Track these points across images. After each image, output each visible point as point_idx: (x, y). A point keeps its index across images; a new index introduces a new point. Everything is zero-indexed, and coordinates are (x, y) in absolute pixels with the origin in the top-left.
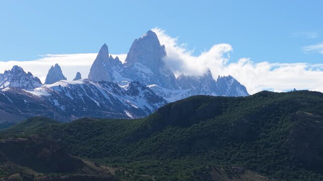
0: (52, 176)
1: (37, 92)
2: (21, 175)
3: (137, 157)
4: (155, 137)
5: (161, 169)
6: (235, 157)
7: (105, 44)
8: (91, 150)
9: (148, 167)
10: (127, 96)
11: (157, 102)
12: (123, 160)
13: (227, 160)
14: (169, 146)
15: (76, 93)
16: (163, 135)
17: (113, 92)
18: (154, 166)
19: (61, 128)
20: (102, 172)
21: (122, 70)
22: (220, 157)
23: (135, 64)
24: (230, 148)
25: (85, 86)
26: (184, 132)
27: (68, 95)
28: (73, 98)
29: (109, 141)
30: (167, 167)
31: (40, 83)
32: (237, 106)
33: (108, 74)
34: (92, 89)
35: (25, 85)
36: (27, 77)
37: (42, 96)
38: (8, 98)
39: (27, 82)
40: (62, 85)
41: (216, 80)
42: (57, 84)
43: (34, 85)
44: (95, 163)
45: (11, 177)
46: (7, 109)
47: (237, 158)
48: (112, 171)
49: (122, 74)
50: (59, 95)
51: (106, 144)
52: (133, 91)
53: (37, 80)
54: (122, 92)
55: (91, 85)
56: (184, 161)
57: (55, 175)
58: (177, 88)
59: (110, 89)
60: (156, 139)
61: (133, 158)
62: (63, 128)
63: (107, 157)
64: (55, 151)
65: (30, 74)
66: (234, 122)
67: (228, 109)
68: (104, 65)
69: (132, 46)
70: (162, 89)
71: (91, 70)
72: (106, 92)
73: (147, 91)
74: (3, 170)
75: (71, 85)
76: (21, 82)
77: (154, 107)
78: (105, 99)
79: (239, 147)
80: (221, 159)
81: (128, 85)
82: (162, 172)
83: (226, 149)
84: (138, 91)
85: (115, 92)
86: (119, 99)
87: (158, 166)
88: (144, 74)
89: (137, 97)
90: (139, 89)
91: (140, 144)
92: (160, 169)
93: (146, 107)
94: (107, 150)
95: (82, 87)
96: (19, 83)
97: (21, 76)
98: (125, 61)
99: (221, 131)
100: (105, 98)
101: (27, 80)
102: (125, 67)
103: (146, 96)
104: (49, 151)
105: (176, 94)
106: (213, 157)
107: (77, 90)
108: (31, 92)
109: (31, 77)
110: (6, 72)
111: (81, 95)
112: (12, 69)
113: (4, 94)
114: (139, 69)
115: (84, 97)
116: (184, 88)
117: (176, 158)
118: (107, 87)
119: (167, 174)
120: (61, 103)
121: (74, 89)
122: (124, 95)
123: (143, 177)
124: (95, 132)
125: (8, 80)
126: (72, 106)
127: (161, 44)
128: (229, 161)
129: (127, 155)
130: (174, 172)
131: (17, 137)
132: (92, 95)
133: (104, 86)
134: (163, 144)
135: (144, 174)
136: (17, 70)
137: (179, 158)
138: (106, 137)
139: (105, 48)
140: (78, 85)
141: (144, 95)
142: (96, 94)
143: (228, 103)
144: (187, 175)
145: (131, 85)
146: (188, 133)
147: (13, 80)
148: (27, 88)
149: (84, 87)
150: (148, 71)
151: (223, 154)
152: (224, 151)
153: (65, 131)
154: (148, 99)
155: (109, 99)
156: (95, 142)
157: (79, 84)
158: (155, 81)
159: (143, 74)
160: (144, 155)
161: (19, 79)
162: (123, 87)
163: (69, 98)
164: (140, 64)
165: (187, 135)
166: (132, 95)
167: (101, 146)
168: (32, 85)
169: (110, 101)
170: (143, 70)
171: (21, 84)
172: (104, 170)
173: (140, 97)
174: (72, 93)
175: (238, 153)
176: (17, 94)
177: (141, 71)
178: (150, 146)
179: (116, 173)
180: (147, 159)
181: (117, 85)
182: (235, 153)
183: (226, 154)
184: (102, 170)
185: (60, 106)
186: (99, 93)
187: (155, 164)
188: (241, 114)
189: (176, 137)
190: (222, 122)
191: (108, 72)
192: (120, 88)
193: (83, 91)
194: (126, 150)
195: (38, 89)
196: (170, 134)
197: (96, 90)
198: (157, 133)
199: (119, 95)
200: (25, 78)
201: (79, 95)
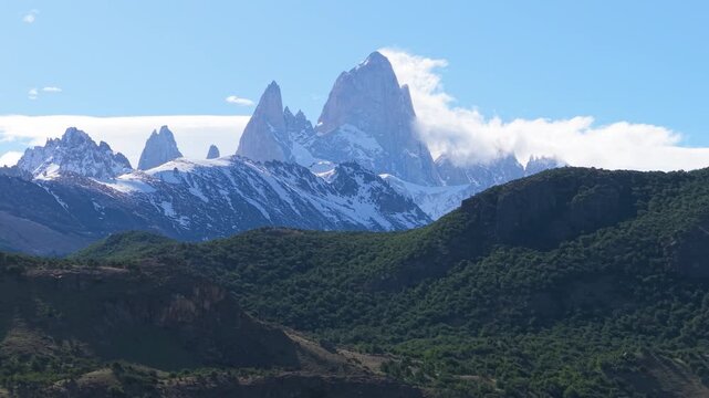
0: (214, 376)
1: (122, 185)
2: (116, 374)
3: (415, 327)
4: (462, 275)
5: (505, 359)
6: (694, 328)
7: (274, 82)
8: (288, 310)
9: (465, 355)
10: (330, 195)
11: (401, 211)
12: (379, 336)
13: (670, 336)
14: (502, 298)
15: (214, 187)
16: (481, 270)
17: (298, 186)
18: (481, 352)
19: (204, 252)
20: (345, 367)
21: (311, 142)
22: (649, 328)
23: (342, 127)
24: (673, 305)
25: (234, 172)
26: (539, 261)
27: (196, 191)
28: (206, 200)
29: (334, 286)
30: (520, 355)
31: (129, 167)
32: (674, 195)
33: (280, 149)
34: (249, 179)
35: (95, 172)
36: (98, 154)
37: (136, 193)
38: (57, 197)
39: (98, 165)
40: (180, 169)
41: (525, 166)
42: (168, 166)
43: (115, 170)
44: (321, 342)
45: (85, 379)
46: (55, 224)
47: (698, 331)
48: (373, 364)
49: (313, 150)
50: (174, 189)
51: (327, 293)
52: (345, 185)
53: (121, 159)
54: (319, 186)
55: (248, 169)
56: (550, 337)
57: (222, 374)
58: (436, 183)
59: (292, 180)
60: (465, 281)
61: (407, 330)
62: (209, 251)
63: (333, 327)
64: (207, 305)
65: (105, 146)
66: (675, 236)
67: (651, 204)
68: (272, 130)
69: (334, 87)
70: (402, 184)
71: (243, 140)
72: (283, 186)
73: (377, 184)
74: (58, 358)
75: (201, 169)
76: (84, 163)
77: (392, 221)
78: (281, 202)
79: (698, 303)
80: (655, 333)
81: (332, 172)
82: (511, 369)
83: (662, 307)
84: (356, 186)
85: (303, 185)
86: (313, 202)
87: (491, 351)
88: (363, 150)
89: (355, 199)
90: (359, 180)
91: (421, 295)
92: (502, 361)
93: (374, 222)
94: (334, 311)
95: (228, 173)
96: (81, 166)
97: (85, 150)
98: (319, 121)
99: (643, 257)
100: (280, 200)
101: (98, 160)
102: (319, 134)
103: (373, 196)
104: (190, 305)
105: (435, 195)
106: (628, 328)
107: (216, 181)
108: (108, 185)
109: (108, 152)
110: (50, 143)
111: (224, 193)
112: (64, 136)
113: (47, 189)
114: (351, 139)
115: (233, 195)
116: (450, 183)
117: (524, 332)
118: (285, 175)
119: (524, 375)
120: (180, 211)
121: (207, 178)
122: (325, 193)
123: (465, 382)
124: (293, 262)
125: (54, 161)
126: (205, 216)
127: (401, 83)
128: (677, 339)
129: (389, 322)
130: (543, 369)
131: (97, 264)
132: (249, 191)
133: (278, 172)
134: (486, 292)
135: (464, 372)
136: (75, 138)
137: (533, 332)
138: (324, 276)
139: (273, 89)
140: (218, 170)
141: (369, 194)
142: (260, 191)
143: (648, 187)
144: (586, 375)
145: (339, 170)
146: (550, 263)
147: (65, 160)
148: (98, 176)
149: (233, 175)
150: (372, 144)
151: (655, 319)
152: (658, 312)
153: (215, 258)
154: (379, 202)
155: (290, 201)
156: (297, 288)
157: (219, 167)
158: (386, 168)
159: (360, 151)
160: (434, 322)
161: (81, 158)
162: (321, 175)
163: (198, 199)
164: (354, 129)
165: (550, 271)
166: (343, 193)
167: (314, 298)
168: (109, 171)
169: (294, 208)
170: (359, 142)
171: (83, 169)
172: (349, 360)
173: (362, 198)
174: (204, 186)
175: (699, 317)
176: (77, 188)
177: (355, 145)
178: (451, 300)
179: (385, 368)
180: (445, 334)
181: (306, 172)
182: (691, 317)
183: (663, 320)
184: (345, 361)
185: (178, 217)
186: (267, 188)
187: (484, 346)
188: (692, 215)
189: (519, 274)
190: (641, 236)
191: (282, 146)
192: (313, 178)
193: (230, 183)
194: (381, 311)
195: (125, 177)
196: (501, 268)
197: (261, 182)
198: (465, 264)
199: (313, 192)
200: (95, 156)
201: (221, 192)
